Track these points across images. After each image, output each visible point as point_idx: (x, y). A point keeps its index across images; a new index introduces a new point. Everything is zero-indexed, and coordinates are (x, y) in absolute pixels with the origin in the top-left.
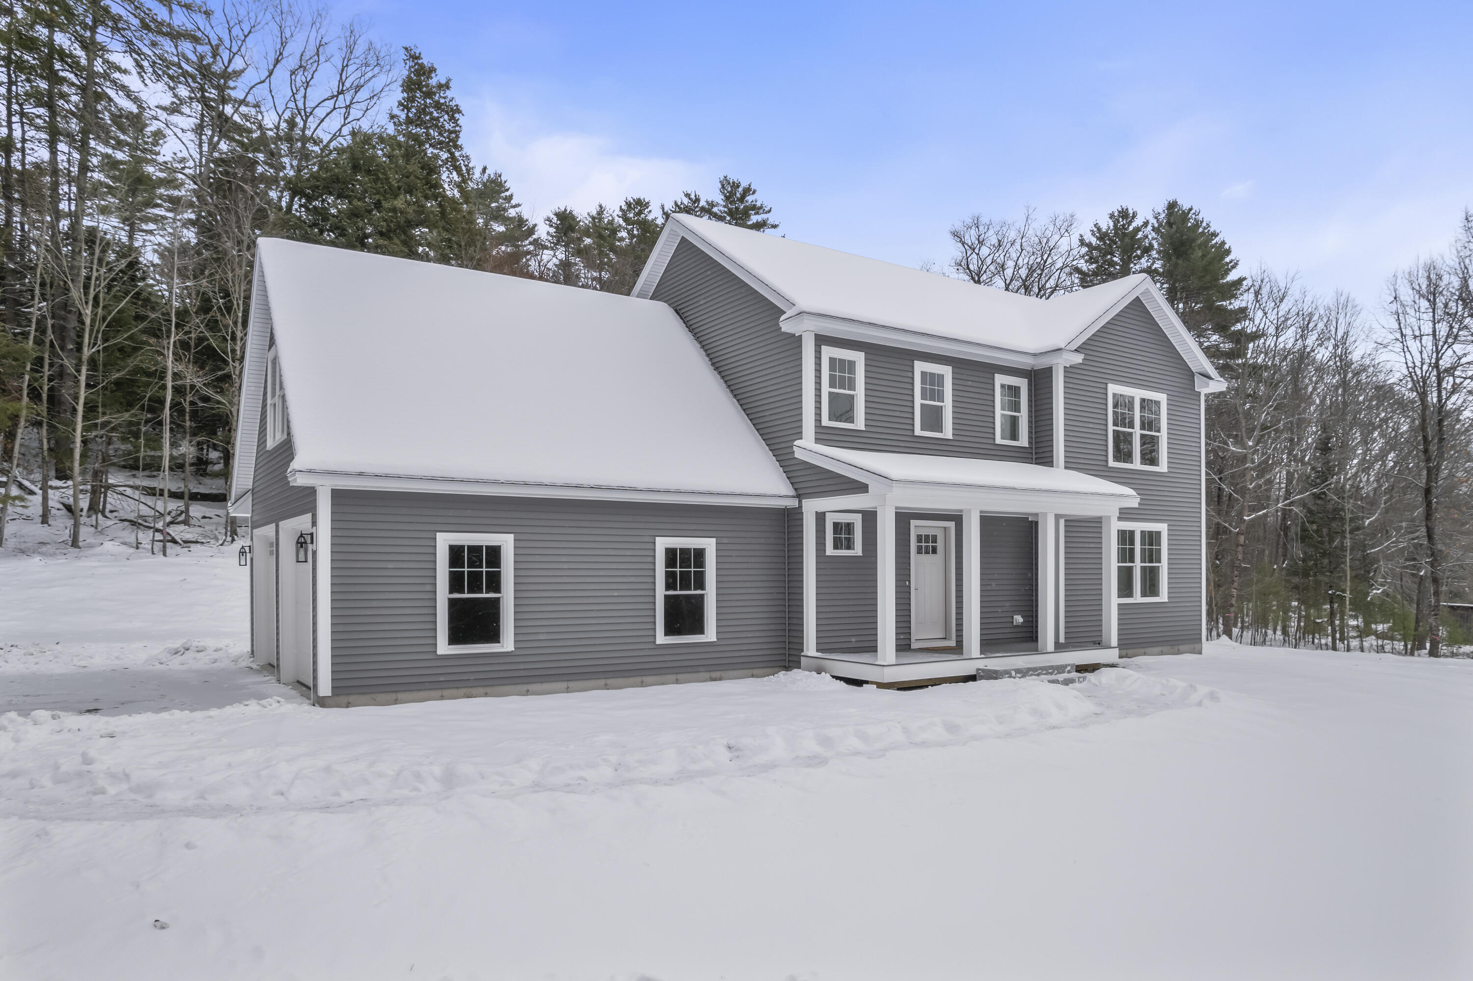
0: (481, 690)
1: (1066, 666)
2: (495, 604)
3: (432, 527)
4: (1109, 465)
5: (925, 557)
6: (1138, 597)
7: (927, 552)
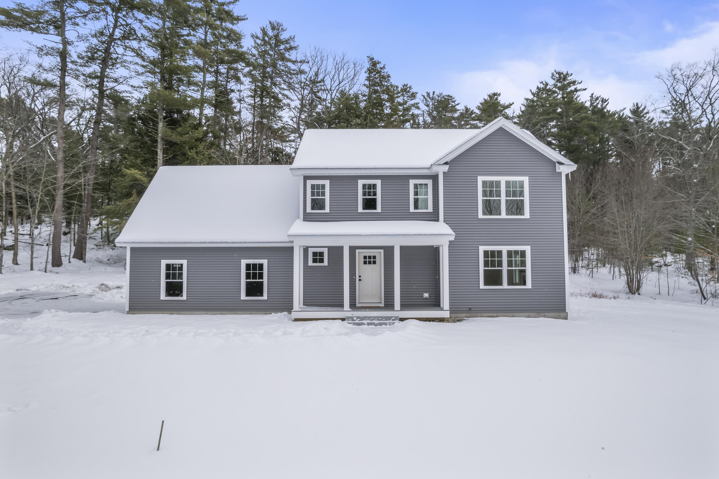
0: (176, 312)
1: (392, 317)
2: (182, 283)
3: (158, 258)
4: (479, 217)
5: (368, 266)
6: (505, 286)
7: (370, 263)
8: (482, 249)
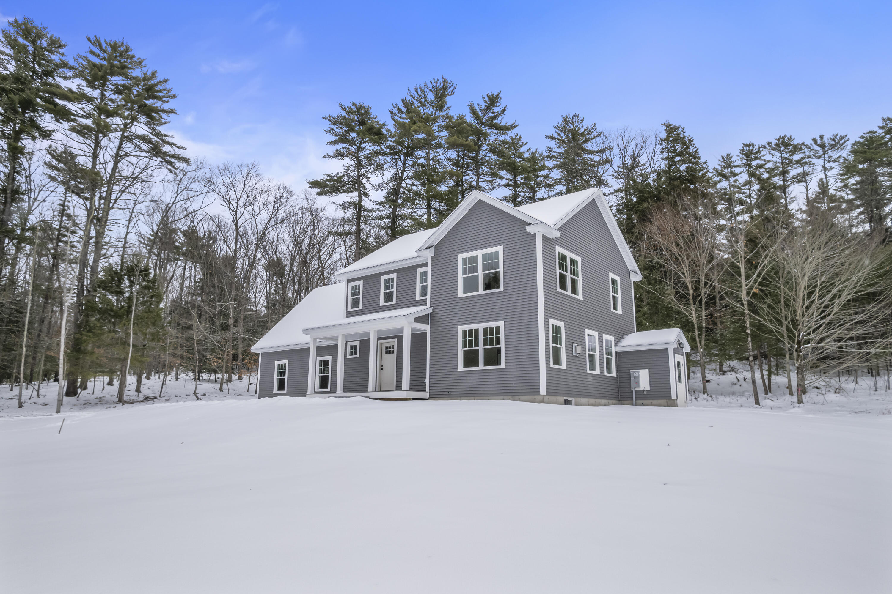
3: (274, 360)
4: (459, 296)
5: (388, 355)
6: (481, 366)
7: (390, 353)
8: (461, 329)
